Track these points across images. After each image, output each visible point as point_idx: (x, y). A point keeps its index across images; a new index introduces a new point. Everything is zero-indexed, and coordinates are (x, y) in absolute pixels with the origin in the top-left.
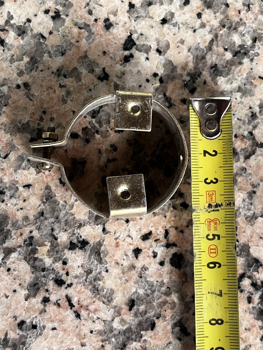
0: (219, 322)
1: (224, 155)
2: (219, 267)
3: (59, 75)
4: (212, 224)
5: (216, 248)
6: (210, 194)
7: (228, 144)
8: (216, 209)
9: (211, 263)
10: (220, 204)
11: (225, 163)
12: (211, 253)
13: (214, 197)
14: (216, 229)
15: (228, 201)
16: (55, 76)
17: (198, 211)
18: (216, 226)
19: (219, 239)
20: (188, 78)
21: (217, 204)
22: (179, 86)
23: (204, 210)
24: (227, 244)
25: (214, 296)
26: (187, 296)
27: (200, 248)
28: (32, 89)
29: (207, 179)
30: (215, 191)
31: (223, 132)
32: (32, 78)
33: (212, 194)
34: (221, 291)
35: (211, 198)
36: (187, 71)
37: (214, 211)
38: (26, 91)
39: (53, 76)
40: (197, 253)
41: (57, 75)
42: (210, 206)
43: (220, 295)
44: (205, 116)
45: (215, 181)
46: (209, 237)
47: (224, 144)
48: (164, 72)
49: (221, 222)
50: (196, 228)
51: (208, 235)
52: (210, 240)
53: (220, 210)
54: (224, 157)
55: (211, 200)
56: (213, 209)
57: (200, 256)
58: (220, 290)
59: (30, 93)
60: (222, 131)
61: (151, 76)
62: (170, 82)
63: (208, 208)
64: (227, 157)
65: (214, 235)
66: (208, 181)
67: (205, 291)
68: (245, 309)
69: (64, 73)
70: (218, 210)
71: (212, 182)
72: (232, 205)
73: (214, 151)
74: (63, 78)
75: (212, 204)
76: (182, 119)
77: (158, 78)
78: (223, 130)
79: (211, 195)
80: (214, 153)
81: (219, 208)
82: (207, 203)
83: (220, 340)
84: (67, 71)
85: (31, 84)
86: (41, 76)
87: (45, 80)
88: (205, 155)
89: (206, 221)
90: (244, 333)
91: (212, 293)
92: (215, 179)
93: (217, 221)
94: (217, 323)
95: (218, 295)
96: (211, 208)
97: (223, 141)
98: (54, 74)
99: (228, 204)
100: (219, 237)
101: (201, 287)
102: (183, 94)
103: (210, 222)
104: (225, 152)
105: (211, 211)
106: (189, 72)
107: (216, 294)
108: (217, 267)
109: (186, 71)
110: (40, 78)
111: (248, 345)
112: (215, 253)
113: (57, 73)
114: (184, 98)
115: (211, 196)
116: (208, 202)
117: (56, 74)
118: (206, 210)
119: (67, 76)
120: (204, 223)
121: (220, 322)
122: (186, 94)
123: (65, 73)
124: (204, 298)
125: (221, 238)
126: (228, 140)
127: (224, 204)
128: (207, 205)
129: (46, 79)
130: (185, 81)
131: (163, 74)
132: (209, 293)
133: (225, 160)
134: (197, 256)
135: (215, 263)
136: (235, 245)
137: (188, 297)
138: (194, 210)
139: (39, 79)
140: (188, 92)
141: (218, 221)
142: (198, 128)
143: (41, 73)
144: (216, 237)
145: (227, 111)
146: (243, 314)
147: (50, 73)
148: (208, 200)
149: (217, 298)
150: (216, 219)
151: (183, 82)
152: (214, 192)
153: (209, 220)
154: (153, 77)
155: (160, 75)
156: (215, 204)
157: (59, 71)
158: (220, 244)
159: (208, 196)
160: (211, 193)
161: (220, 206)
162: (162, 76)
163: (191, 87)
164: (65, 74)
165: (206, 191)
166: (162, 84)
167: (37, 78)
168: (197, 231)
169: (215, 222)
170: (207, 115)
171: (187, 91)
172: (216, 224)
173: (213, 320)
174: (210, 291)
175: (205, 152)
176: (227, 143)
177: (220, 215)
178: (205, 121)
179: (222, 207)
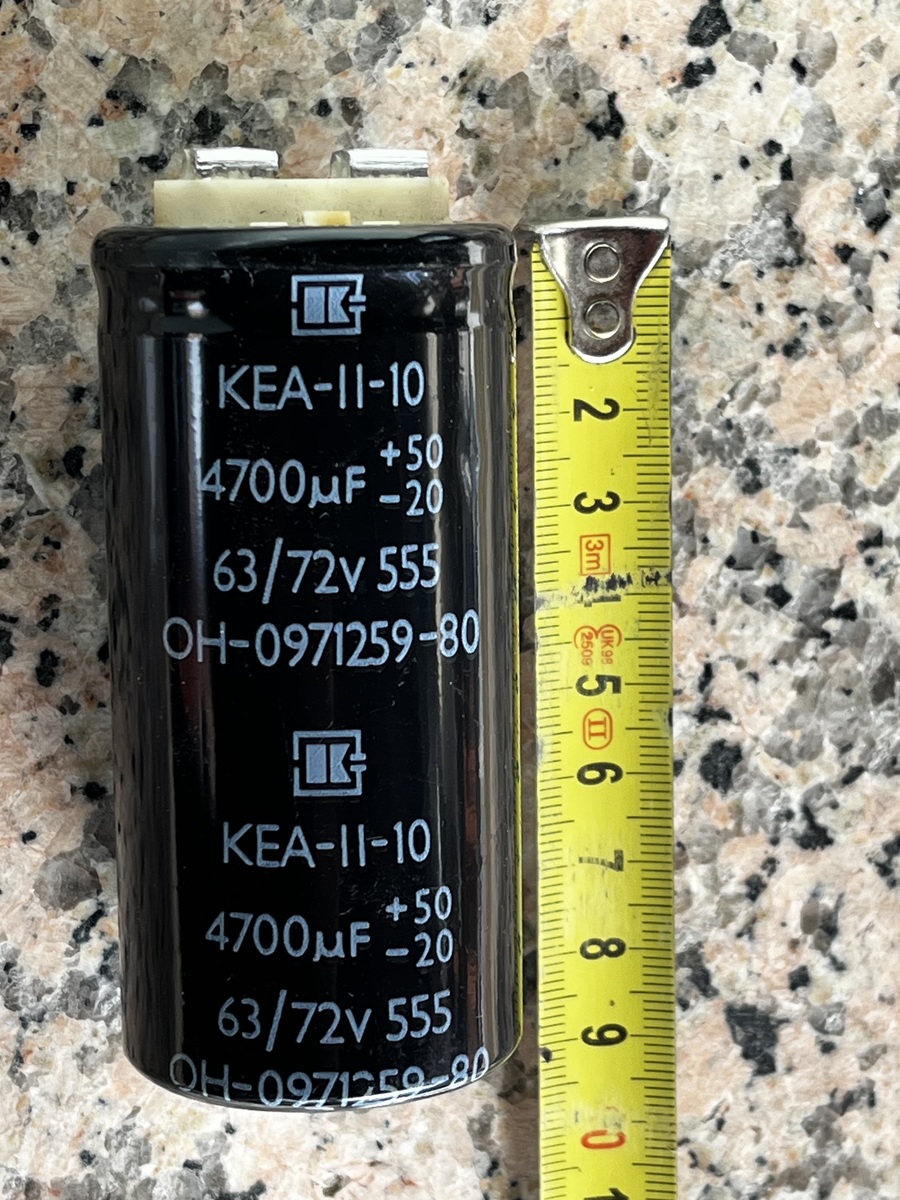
0: (611, 948)
1: (640, 414)
2: (614, 779)
4: (597, 642)
5: (608, 720)
6: (591, 546)
7: (654, 380)
8: (612, 593)
9: (591, 767)
10: (625, 578)
11: (645, 442)
12: (591, 735)
13: (603, 553)
14: (608, 657)
15: (651, 568)
17: (552, 604)
18: (608, 648)
19: (617, 689)
21: (613, 576)
23: (572, 599)
24: (643, 706)
25: (599, 868)
27: (556, 721)
29: (583, 496)
30: (608, 536)
31: (639, 339)
33: (599, 545)
34: (619, 856)
35: (595, 558)
37: (603, 599)
40: (548, 740)
42: (591, 583)
43: (618, 865)
44: (582, 285)
45: (608, 501)
46: (586, 686)
47: (641, 377)
49: (625, 635)
50: (548, 659)
51: (584, 679)
52: (589, 693)
53: (624, 598)
54: (642, 423)
55: (595, 565)
56: (600, 592)
57: (556, 747)
58: (616, 852)
60: (635, 334)
63: (584, 592)
64: (650, 423)
65: (600, 679)
66: (586, 503)
67: (568, 856)
70: (617, 598)
71: (598, 504)
72: (662, 581)
73: (608, 402)
75: (597, 577)
78: (639, 330)
79: (595, 547)
80: (608, 409)
81: (619, 591)
82: (581, 574)
83: (612, 1003)
88: (577, 417)
89: (579, 635)
91: (590, 861)
92: (610, 495)
93: (611, 631)
94: (605, 951)
95: (611, 866)
96: (596, 590)
97: (640, 367)
99: (649, 580)
100: (616, 683)
101: (557, 845)
103: (589, 637)
104: (644, 405)
105: (595, 601)
107: (603, 863)
108: (608, 780)
112: (603, 734)
115: (595, 551)
116: (585, 572)
118: (579, 598)
120: (571, 640)
121: (613, 948)
124: (566, 879)
125: (623, 687)
126: (657, 367)
127: (637, 578)
128: (583, 581)
132: (581, 860)
133: (645, 433)
134: (547, 749)
135: (601, 767)
136: (667, 711)
138: (542, 601)
141: (615, 635)
142: (560, 325)
144: (609, 685)
145: (655, 267)
148: (586, 565)
149: (606, 875)
150: (608, 626)
152: (605, 540)
153: (586, 631)
156: (608, 577)
158: (622, 707)
159: (585, 552)
160: (595, 541)
161: (623, 584)
165: (582, 537)
168: (549, 668)
169: (606, 635)
170: (589, 284)
172: (608, 642)
173: (594, 942)
174: (586, 855)
175: (580, 406)
176: (653, 376)
177: (624, 612)
178: (581, 304)
179: (631, 588)
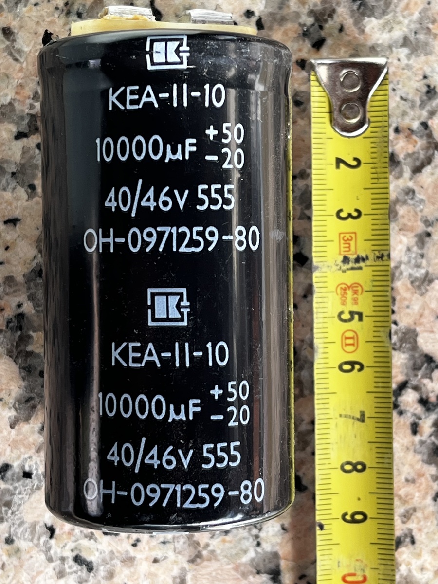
0: (359, 467)
1: (372, 165)
2: (360, 370)
3: (68, 13)
4: (349, 293)
5: (356, 337)
6: (345, 239)
7: (381, 146)
8: (357, 265)
9: (346, 363)
10: (364, 256)
11: (375, 181)
12: (347, 345)
13: (352, 243)
14: (355, 301)
15: (379, 251)
16: (62, 16)
17: (324, 270)
18: (355, 296)
19: (361, 319)
20: (310, 21)
21: (358, 256)
22: (292, 34)
23: (335, 268)
24: (376, 329)
25: (351, 421)
26: (302, 420)
27: (326, 335)
28: (18, 38)
29: (341, 211)
30: (355, 233)
31: (372, 124)
32: (19, 19)
33: (350, 238)
34: (363, 414)
35: (347, 245)
36: (309, 6)
37: (352, 269)
38: (8, 43)
39: (56, 15)
40: (321, 346)
41: (65, 12)
42: (346, 260)
43: (362, 419)
44: (339, 93)
45: (355, 214)
46: (343, 317)
47: (373, 145)
48: (265, 7)
49: (365, 288)
50: (320, 300)
51: (341, 313)
52: (345, 321)
53: (364, 268)
54: (374, 171)
55: (347, 249)
56: (351, 265)
57: (326, 350)
58: (361, 412)
59: (14, 47)
60: (370, 122)
61: (241, 16)
62: (276, 27)
63: (341, 264)
64: (378, 170)
65: (352, 313)
66: (343, 215)
67: (333, 413)
68: (405, 445)
69: (79, 9)
70: (360, 268)
71: (350, 215)
72: (385, 258)
73: (356, 159)
74: (76, 18)
75: (349, 256)
76: (298, 98)
77: (254, 19)
78: (372, 119)
79: (348, 240)
80: (354, 163)
81: (362, 264)
82: (340, 254)
83: (359, 499)
84: (84, 6)
85: (16, 31)
86: (34, 14)
87: (42, 23)
88: (338, 167)
89: (339, 289)
90: (404, 487)
91: (346, 416)
92: (357, 210)
93: (357, 287)
94: (355, 468)
95: (358, 420)
96: (348, 263)
97: (372, 140)
98: (58, 12)
99: (378, 258)
100: (360, 315)
101: (326, 406)
102: (300, 50)
103: (345, 289)
104: (375, 160)
105: (348, 269)
106: (311, 8)
107: (353, 418)
108: (356, 370)
109: (307, 7)
110: (33, 18)
111: (411, 508)
112: (353, 344)
113: (65, 8)
114: (302, 58)
115: (348, 242)
116: (342, 253)
117: (63, 10)
118: (338, 267)
119: (84, 15)
120: (334, 290)
122: (305, 50)
123: (81, 8)
124: (332, 425)
125: (364, 318)
126: (381, 139)
127: (371, 257)
128: (341, 258)
129: (44, 21)
130: (304, 25)
131: (263, 11)
132: (341, 416)
133: (375, 176)
134: (320, 351)
135: (352, 363)
136: (388, 331)
137: (304, 422)
138: (317, 268)
139: (32, 20)
140: (310, 46)
141: (359, 289)
142: (327, 116)
143: (34, 8)
144: (356, 317)
145: (380, 85)
146: (402, 454)
147: (52, 9)
148: (343, 249)
149: (355, 425)
150: (355, 283)
151: (300, 28)
152: (353, 235)
153: (343, 286)
154: (244, 18)
155: (257, 14)
156: (355, 256)
157: (68, 6)
158: (364, 329)
159: (342, 242)
160: (348, 236)
161: (363, 260)
162: (263, 17)
163: (316, 38)
164: (80, 11)
166: (262, 31)
167: (27, 19)
168: (321, 305)
169: (355, 288)
170: (343, 93)
171: (308, 45)
172: (356, 292)
173: (348, 463)
174: (343, 413)
175: (339, 161)
176: (381, 144)
177: (364, 276)
178: (339, 103)
179: (368, 263)
